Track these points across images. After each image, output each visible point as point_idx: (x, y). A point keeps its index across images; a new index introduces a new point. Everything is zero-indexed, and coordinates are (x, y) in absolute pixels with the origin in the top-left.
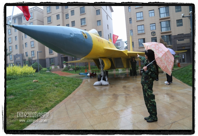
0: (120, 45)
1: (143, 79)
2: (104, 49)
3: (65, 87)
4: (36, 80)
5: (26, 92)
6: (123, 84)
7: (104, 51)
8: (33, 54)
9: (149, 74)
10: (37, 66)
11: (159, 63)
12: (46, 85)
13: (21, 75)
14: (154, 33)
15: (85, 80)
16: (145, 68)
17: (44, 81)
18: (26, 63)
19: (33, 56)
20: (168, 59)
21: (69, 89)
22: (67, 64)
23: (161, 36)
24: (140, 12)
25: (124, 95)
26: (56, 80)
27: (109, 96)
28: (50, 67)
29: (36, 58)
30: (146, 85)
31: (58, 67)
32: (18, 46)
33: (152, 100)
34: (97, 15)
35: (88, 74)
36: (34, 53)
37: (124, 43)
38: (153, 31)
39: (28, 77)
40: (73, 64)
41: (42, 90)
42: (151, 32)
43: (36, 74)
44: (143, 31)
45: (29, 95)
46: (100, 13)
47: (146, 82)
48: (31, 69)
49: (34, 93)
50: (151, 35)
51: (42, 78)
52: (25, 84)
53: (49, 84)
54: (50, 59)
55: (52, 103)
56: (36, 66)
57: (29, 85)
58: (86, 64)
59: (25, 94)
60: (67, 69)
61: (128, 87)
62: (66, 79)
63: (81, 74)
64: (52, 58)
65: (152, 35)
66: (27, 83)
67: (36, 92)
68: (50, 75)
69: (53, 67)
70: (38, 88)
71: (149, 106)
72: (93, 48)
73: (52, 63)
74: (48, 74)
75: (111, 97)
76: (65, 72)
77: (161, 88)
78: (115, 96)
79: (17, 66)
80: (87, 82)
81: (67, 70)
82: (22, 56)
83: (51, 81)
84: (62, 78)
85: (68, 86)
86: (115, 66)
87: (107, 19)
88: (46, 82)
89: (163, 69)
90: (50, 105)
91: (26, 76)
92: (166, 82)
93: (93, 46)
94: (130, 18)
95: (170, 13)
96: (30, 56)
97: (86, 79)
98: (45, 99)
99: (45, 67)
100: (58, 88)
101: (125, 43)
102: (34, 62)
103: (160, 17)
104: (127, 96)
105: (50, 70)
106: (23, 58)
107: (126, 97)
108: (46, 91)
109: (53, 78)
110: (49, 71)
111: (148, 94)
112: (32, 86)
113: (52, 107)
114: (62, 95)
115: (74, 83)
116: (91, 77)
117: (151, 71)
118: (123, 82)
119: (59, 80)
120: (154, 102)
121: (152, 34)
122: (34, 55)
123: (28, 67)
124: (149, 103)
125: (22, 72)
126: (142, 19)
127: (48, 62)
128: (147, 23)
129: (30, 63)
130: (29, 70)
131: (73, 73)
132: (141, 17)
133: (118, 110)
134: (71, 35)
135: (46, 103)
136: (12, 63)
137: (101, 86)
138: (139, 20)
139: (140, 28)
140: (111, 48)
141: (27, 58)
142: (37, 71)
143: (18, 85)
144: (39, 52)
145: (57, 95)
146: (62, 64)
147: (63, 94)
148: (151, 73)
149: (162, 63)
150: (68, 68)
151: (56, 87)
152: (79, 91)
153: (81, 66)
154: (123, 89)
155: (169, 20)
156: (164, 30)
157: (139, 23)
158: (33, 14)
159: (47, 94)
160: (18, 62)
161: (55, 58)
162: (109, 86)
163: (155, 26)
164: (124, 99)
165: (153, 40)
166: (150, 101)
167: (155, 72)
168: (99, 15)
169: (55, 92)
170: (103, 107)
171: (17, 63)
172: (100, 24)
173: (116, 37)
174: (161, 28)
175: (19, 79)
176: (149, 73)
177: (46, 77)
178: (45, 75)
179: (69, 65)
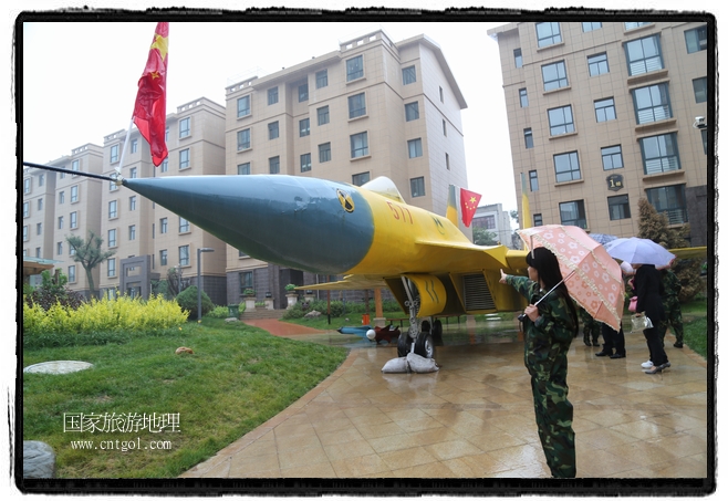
0: (493, 226)
1: (530, 350)
2: (418, 245)
3: (282, 374)
4: (188, 346)
5: (150, 385)
6: (487, 370)
7: (415, 252)
8: (183, 255)
9: (548, 329)
10: (196, 298)
11: (579, 293)
12: (219, 366)
13: (140, 330)
14: (619, 178)
15: (355, 351)
16: (530, 310)
17: (212, 353)
18: (159, 289)
19: (183, 262)
20: (601, 275)
21: (294, 382)
22: (299, 295)
23: (646, 190)
24: (563, 107)
25: (479, 407)
26: (256, 349)
27: (429, 411)
28: (241, 305)
29: (193, 272)
30: (542, 367)
31: (269, 304)
32: (137, 229)
33: (561, 423)
34: (408, 120)
35: (370, 332)
36: (187, 254)
37: (511, 218)
38: (611, 172)
39: (160, 335)
40: (323, 294)
41: (202, 382)
42: (605, 178)
43: (188, 328)
44: (576, 174)
45: (158, 396)
46: (417, 112)
47: (540, 356)
48: (172, 310)
49: (175, 390)
50: (606, 186)
51: (207, 340)
52: (150, 358)
53: (227, 364)
54: (243, 274)
55: (231, 427)
56: (192, 300)
57: (161, 364)
58: (368, 295)
59: (148, 391)
60: (301, 312)
61: (502, 381)
62: (289, 346)
63: (344, 330)
64: (250, 272)
65: (610, 188)
66: (157, 357)
67: (183, 386)
68: (236, 332)
69: (250, 305)
70: (189, 374)
71: (551, 444)
72: (375, 240)
73: (249, 291)
74: (231, 327)
75: (434, 412)
76: (292, 323)
77: (624, 385)
78: (451, 411)
79: (129, 299)
80: (361, 358)
81: (299, 315)
82: (149, 262)
83: (235, 351)
84: (274, 343)
85: (294, 370)
86: (463, 302)
87: (445, 134)
88: (218, 357)
89: (595, 311)
90: (224, 434)
91: (155, 334)
92: (647, 364)
93: (375, 236)
94: (526, 130)
95: (673, 104)
96: (173, 263)
97: (362, 351)
98: (209, 411)
99: (223, 302)
100: (256, 378)
101: (514, 216)
102: (187, 286)
103: (638, 122)
104: (492, 410)
105: (239, 316)
106: (152, 271)
107: (488, 415)
108: (215, 386)
109: (243, 344)
110: (235, 319)
111: (549, 401)
112: (171, 368)
113: (231, 439)
114: (267, 402)
115: (314, 362)
116: (378, 344)
117: (553, 319)
118: (488, 360)
119: (264, 349)
120: (569, 430)
121: (610, 184)
122: (187, 259)
123: (163, 302)
124: (550, 434)
125: (143, 320)
126: (571, 131)
127: (233, 284)
128: (589, 143)
129: (173, 287)
130: (165, 313)
131: (318, 326)
132: (565, 124)
133: (451, 456)
134: (298, 203)
135: (212, 424)
136: (113, 288)
137: (409, 375)
138: (558, 135)
139: (563, 163)
140: (446, 239)
141: (163, 272)
142: (193, 317)
143: (126, 363)
144: (204, 251)
145: (252, 401)
146: (281, 293)
147: (273, 397)
148: (553, 327)
149: (588, 294)
150: (304, 309)
151: (249, 374)
152: (329, 390)
153: (350, 304)
154: (482, 387)
155: (671, 130)
156: (654, 168)
157: (561, 147)
158: (193, 122)
159: (217, 396)
160: (135, 285)
161: (258, 272)
162: (437, 374)
163: (621, 153)
164: (479, 421)
165: (615, 205)
166: (556, 425)
167: (565, 322)
168: (414, 122)
169: (247, 390)
170: (400, 447)
171: (129, 289)
172: (418, 154)
173: (473, 200)
174: (644, 160)
175: (132, 343)
176: (546, 326)
177: (220, 339)
178: (218, 331)
179: (307, 299)
